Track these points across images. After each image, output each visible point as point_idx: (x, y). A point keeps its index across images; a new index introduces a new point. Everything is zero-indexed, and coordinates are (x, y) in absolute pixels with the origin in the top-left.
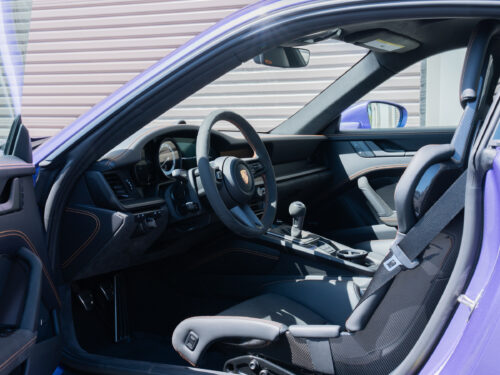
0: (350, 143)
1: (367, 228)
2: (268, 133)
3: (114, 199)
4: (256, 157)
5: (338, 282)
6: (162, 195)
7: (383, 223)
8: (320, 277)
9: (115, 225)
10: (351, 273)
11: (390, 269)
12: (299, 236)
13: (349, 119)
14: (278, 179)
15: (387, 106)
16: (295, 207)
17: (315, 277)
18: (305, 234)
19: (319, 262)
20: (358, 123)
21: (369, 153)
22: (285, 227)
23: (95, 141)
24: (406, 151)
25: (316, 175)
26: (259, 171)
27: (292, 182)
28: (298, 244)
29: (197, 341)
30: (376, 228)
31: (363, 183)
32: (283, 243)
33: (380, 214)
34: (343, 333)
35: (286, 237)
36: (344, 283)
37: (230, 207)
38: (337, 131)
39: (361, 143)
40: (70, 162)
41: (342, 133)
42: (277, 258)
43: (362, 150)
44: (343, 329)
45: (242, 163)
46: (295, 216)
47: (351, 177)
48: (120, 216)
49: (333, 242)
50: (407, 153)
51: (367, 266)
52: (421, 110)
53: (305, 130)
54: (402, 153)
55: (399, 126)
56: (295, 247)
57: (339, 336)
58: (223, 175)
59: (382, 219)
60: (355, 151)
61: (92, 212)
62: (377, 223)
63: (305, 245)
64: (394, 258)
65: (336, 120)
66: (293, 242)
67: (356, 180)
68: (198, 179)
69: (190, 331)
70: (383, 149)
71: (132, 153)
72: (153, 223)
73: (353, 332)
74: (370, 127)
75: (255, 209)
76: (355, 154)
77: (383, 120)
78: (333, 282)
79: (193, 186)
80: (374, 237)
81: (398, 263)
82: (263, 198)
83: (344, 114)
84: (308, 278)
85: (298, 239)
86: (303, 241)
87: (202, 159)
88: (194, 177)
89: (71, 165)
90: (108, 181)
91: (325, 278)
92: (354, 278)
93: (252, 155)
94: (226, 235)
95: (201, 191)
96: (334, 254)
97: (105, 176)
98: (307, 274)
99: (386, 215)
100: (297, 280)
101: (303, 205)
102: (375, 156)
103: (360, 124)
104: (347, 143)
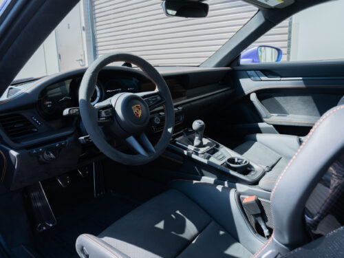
0: (246, 72)
1: (254, 124)
2: (198, 66)
4: (157, 90)
5: (224, 188)
7: (265, 122)
9: (12, 160)
10: (234, 180)
12: (200, 145)
13: (246, 57)
16: (196, 124)
17: (208, 179)
18: (205, 141)
20: (251, 60)
21: (258, 78)
24: (281, 77)
25: (224, 93)
27: (204, 99)
30: (261, 125)
31: (253, 97)
32: (185, 152)
33: (263, 116)
35: (190, 147)
36: (227, 190)
38: (238, 64)
39: (253, 72)
41: (241, 65)
42: (182, 163)
43: (254, 77)
46: (197, 131)
47: (246, 92)
48: (14, 154)
50: (282, 79)
52: (288, 52)
54: (279, 79)
55: (277, 61)
56: (194, 156)
58: (115, 111)
59: (264, 119)
60: (249, 77)
62: (262, 121)
65: (238, 58)
66: (194, 152)
67: (249, 95)
70: (266, 76)
74: (259, 62)
76: (249, 79)
77: (268, 58)
78: (219, 188)
80: (259, 131)
83: (244, 53)
84: (203, 179)
85: (198, 148)
86: (201, 150)
87: (82, 100)
98: (202, 174)
99: (267, 117)
100: (195, 182)
101: (203, 123)
102: (262, 80)
103: (253, 60)
104: (244, 72)
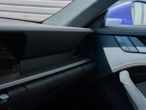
0: (114, 37)
13: (113, 16)
21: (133, 49)
31: (125, 78)
38: (103, 25)
39: (125, 38)
41: (107, 27)
53: (73, 23)
74: (132, 24)
76: (119, 48)
102: (139, 52)
103: (124, 21)
104: (112, 37)
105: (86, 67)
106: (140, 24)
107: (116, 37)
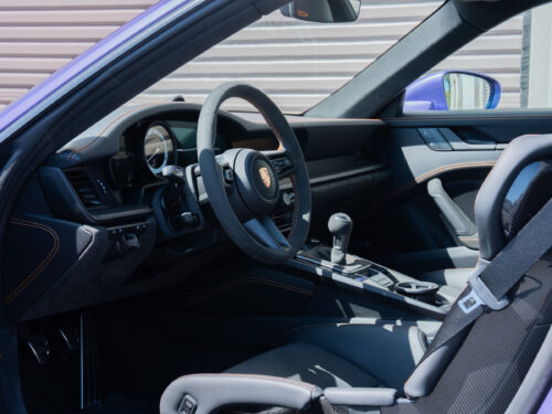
0: (417, 130)
1: (439, 251)
2: (302, 115)
3: (79, 206)
4: (281, 149)
5: (395, 327)
6: (148, 202)
7: (463, 244)
8: (372, 321)
9: (80, 243)
10: (415, 315)
11: (467, 311)
12: (343, 262)
13: (416, 96)
14: (312, 181)
15: (473, 78)
16: (336, 221)
17: (365, 319)
18: (350, 258)
19: (370, 299)
20: (429, 103)
21: (445, 145)
22: (322, 249)
23: (53, 125)
24: (497, 143)
25: (368, 177)
26: (288, 168)
27: (333, 185)
28: (340, 273)
29: (196, 408)
30: (453, 252)
31: (435, 189)
32: (319, 272)
33: (458, 232)
34: (400, 400)
35: (324, 263)
36: (405, 330)
37: (244, 219)
38: (399, 113)
39: (433, 131)
40: (16, 154)
41: (405, 116)
42: (310, 293)
43: (435, 141)
44: (400, 394)
45: (262, 157)
46: (338, 233)
47: (419, 178)
48: (88, 231)
49: (389, 270)
50: (499, 146)
51: (438, 306)
52: (522, 83)
53: (354, 112)
54: (492, 146)
55: (489, 107)
56: (335, 277)
57: (395, 403)
58: (235, 175)
59: (462, 238)
60: (425, 142)
61: (47, 225)
62: (454, 244)
63: (350, 275)
64: (473, 294)
65: (398, 98)
66: (334, 271)
67: (425, 183)
68: (200, 179)
69: (185, 394)
70: (464, 139)
71: (105, 141)
72: (134, 242)
73: (414, 399)
74: (446, 108)
75: (279, 223)
76: (425, 146)
77: (466, 99)
78: (389, 327)
79: (193, 190)
80: (449, 264)
81: (479, 302)
82: (291, 208)
83: (410, 89)
84: (354, 321)
85: (341, 266)
86: (347, 269)
87: (205, 151)
88: (194, 177)
89: (19, 158)
90: (70, 180)
91: (377, 322)
92: (419, 322)
93: (276, 147)
94: (238, 260)
95: (203, 196)
96: (391, 288)
97: (67, 174)
98: (352, 315)
99: (466, 234)
100: (339, 325)
101: (349, 219)
102: (453, 150)
103: (433, 104)
104: (414, 130)
105: (377, 175)
106: (457, 108)
107: (420, 130)
